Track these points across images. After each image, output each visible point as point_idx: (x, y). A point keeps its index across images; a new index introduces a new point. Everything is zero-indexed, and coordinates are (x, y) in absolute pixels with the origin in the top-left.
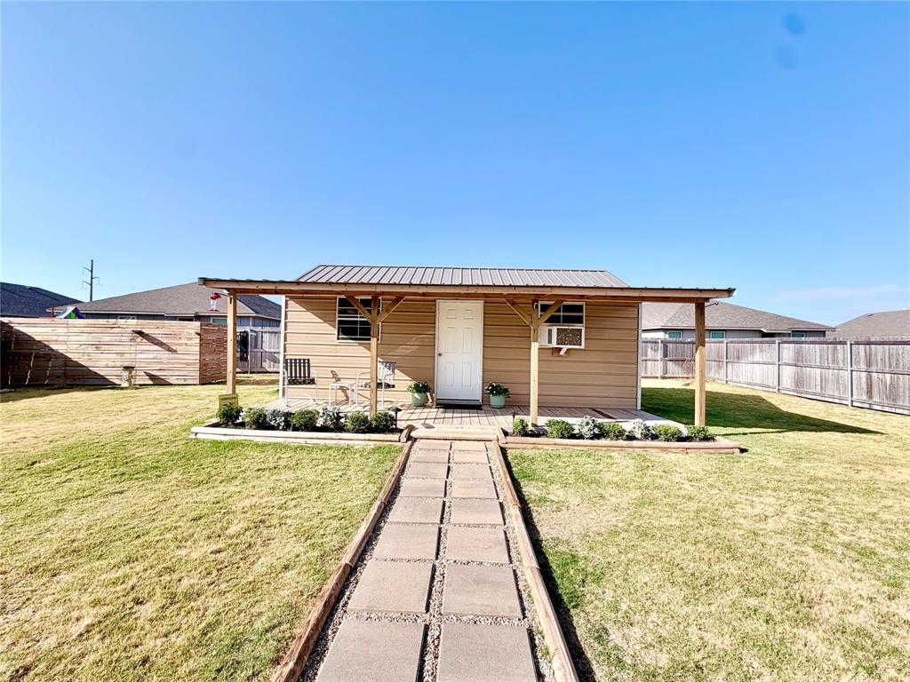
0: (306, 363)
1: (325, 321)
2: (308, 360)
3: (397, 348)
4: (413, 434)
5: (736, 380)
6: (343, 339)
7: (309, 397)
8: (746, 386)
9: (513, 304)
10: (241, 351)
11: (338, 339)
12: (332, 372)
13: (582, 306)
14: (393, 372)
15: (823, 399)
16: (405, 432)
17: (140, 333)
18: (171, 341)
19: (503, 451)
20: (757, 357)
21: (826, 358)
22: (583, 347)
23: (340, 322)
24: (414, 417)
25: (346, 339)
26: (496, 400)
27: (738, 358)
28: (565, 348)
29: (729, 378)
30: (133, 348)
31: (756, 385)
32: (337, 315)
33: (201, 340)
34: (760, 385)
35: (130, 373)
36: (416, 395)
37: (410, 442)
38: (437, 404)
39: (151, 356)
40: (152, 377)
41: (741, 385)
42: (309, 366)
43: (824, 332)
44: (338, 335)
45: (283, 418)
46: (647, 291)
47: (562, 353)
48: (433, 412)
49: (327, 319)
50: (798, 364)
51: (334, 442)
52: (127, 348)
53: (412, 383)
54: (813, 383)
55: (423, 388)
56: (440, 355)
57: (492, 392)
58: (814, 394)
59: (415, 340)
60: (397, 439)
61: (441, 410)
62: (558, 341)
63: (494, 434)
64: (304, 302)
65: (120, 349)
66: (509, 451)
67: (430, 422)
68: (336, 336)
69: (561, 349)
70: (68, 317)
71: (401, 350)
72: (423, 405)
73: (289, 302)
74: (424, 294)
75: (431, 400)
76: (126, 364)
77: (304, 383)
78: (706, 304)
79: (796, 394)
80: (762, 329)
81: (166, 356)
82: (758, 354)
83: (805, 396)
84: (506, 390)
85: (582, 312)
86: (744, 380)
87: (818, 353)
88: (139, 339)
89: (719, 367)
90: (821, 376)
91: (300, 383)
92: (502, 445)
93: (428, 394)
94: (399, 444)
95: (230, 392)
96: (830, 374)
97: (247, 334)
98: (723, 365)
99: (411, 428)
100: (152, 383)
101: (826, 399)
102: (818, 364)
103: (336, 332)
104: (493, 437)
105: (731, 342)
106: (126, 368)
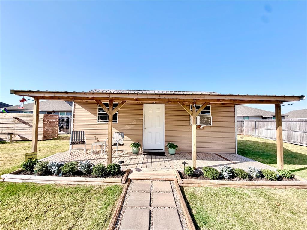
0: (83, 133)
1: (92, 113)
2: (84, 132)
3: (125, 126)
4: (130, 177)
5: (260, 136)
6: (100, 121)
7: (84, 149)
8: (265, 138)
9: (183, 104)
10: (66, 125)
11: (98, 121)
12: (95, 137)
13: (209, 107)
14: (123, 137)
15: (301, 145)
16: (125, 175)
17: (17, 119)
18: (31, 122)
19: (181, 188)
20: (269, 127)
21: (302, 128)
22: (211, 125)
23: (99, 114)
24: (132, 162)
25: (102, 122)
26: (172, 151)
27: (261, 127)
28: (203, 125)
29: (257, 135)
30: (14, 125)
31: (269, 138)
32: (98, 111)
33: (44, 121)
34: (271, 138)
35: (11, 136)
36: (134, 148)
37: (127, 183)
38: (144, 152)
39: (22, 128)
40: (21, 137)
41: (262, 138)
42: (84, 134)
43: (284, 117)
44: (98, 120)
45: (57, 168)
46: (256, 97)
47: (201, 128)
48: (142, 158)
49: (93, 112)
50: (289, 130)
51: (83, 183)
52: (11, 125)
53: (133, 142)
54: (296, 138)
55: (137, 145)
56: (145, 129)
57: (170, 147)
58: (297, 142)
59: (134, 122)
60: (120, 182)
61: (146, 156)
62: (200, 122)
63: (174, 175)
64: (83, 105)
65: (8, 125)
66: (185, 188)
67: (139, 166)
68: (97, 120)
69: (201, 126)
70: (2, 112)
71: (127, 127)
72: (137, 153)
73: (76, 105)
74: (136, 99)
75: (141, 150)
76: (10, 132)
77: (79, 143)
78: (281, 105)
79: (288, 142)
80: (262, 116)
81: (28, 128)
82: (269, 126)
83: (292, 143)
84: (176, 146)
85: (209, 109)
86: (264, 136)
87: (298, 126)
88: (17, 121)
89: (252, 131)
90: (300, 135)
91: (77, 144)
92: (181, 185)
93: (140, 147)
94: (121, 184)
95: (33, 151)
96: (305, 134)
97: (69, 119)
98: (254, 130)
99: (129, 171)
100: (21, 140)
101: (303, 145)
102: (298, 130)
103: (97, 118)
104: (175, 178)
105: (258, 121)
106: (9, 134)
